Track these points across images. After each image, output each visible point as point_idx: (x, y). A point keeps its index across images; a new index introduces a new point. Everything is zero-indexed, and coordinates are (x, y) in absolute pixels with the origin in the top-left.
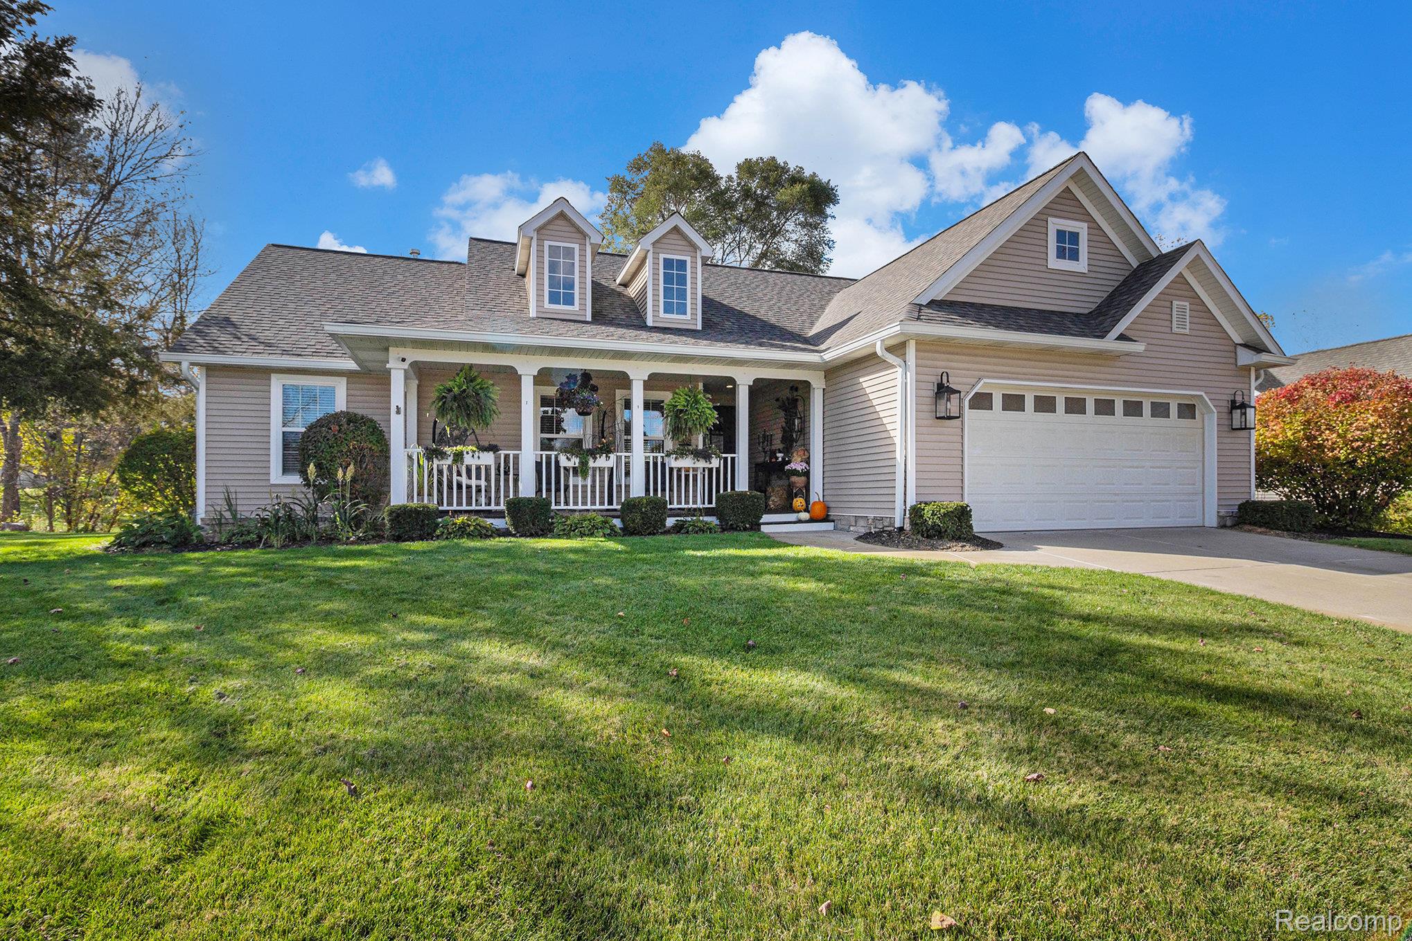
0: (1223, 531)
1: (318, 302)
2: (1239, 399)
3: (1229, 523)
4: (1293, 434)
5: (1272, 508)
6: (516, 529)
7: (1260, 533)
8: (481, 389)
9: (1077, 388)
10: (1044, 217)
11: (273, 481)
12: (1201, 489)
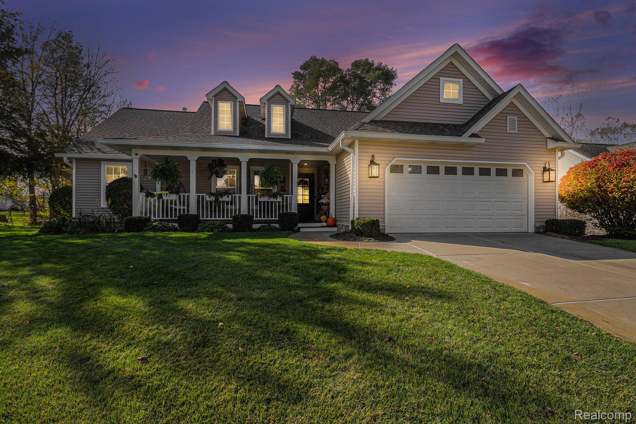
0: (538, 235)
1: (131, 131)
2: (547, 166)
3: (541, 230)
4: (590, 185)
5: (561, 223)
6: (180, 228)
7: (554, 236)
8: (172, 166)
9: (451, 162)
10: (437, 77)
11: (102, 207)
12: (526, 213)
